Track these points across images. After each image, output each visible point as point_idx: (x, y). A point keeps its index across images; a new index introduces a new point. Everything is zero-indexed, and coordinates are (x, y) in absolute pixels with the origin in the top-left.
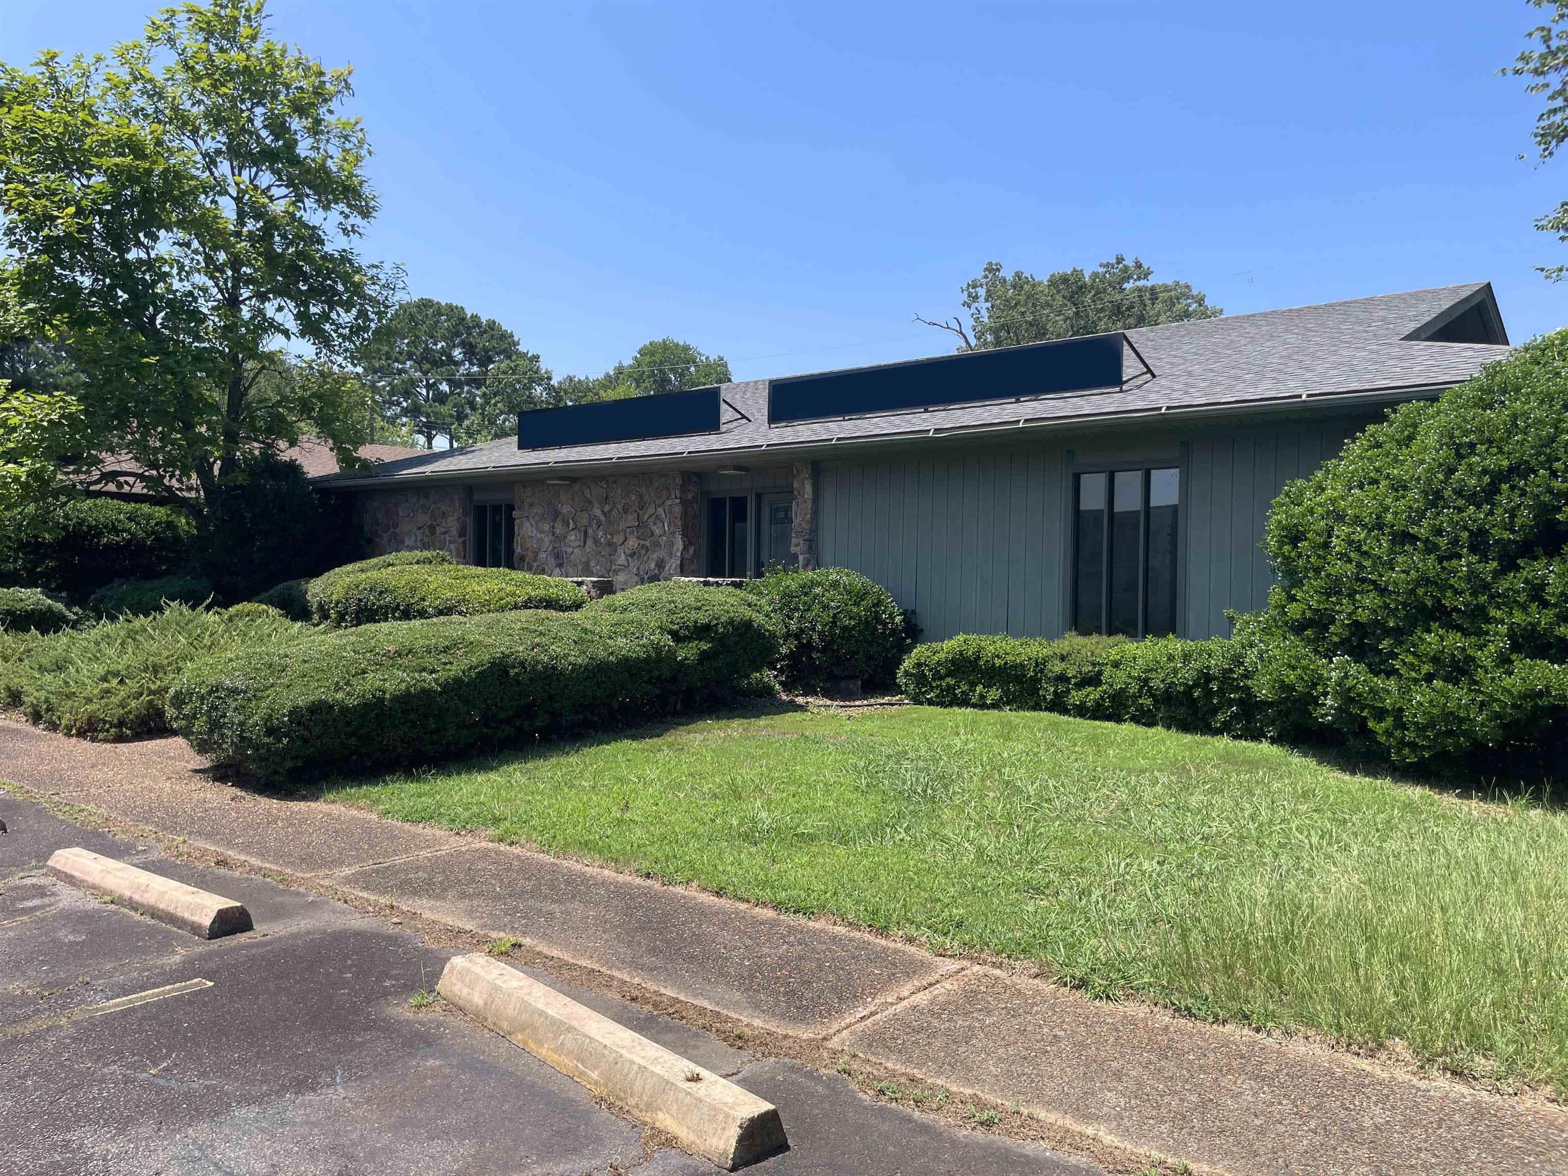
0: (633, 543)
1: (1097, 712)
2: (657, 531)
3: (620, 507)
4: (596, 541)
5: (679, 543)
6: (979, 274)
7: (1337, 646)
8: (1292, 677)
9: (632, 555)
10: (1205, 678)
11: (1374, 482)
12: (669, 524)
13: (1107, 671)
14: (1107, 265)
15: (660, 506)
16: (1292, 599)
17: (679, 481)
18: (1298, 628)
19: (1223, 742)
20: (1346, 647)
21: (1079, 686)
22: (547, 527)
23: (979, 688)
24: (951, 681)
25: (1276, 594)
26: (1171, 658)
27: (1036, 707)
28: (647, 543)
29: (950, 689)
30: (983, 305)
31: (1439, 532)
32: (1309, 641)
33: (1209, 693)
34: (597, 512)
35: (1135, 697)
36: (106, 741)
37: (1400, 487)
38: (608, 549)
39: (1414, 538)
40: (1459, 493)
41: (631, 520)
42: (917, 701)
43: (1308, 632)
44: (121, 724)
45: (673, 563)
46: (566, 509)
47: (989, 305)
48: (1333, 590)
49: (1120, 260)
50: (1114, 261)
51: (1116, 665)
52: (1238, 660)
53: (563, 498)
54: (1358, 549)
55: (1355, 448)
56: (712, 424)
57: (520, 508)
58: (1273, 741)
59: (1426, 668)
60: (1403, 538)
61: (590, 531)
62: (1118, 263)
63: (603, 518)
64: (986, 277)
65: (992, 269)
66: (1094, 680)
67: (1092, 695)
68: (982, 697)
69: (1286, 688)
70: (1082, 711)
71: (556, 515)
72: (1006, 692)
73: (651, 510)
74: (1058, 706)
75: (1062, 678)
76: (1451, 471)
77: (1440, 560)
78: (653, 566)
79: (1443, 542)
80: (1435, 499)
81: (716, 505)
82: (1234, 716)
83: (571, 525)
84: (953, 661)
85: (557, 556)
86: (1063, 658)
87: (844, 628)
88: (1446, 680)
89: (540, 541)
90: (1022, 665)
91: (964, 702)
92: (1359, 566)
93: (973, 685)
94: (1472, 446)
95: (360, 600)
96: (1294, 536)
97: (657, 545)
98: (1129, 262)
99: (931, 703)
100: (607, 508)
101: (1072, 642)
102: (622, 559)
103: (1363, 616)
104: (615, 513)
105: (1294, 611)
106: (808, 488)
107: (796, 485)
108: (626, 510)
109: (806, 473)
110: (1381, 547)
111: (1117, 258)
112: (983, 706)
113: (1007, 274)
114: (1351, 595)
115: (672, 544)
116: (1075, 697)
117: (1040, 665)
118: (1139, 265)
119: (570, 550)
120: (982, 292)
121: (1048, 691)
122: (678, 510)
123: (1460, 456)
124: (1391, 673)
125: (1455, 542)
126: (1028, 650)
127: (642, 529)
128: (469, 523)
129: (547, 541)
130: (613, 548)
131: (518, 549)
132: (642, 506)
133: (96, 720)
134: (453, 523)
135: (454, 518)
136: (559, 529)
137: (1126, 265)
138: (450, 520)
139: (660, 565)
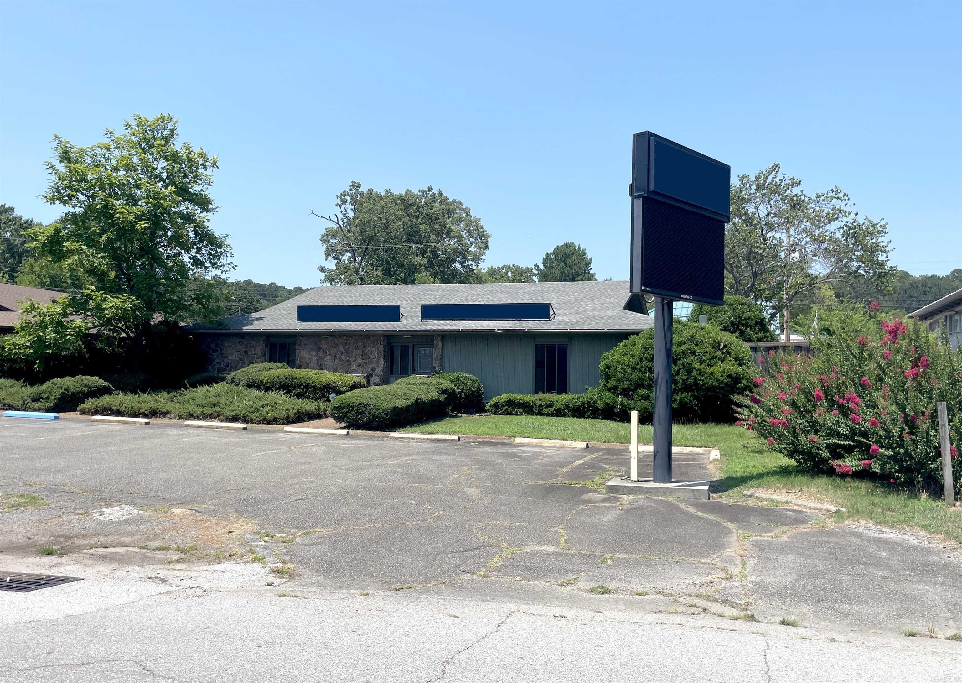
0: (359, 361)
1: (552, 415)
2: (372, 357)
3: (353, 347)
4: (341, 360)
5: (382, 361)
6: (347, 189)
7: (619, 394)
8: (608, 401)
9: (359, 366)
10: (583, 404)
11: (627, 354)
12: (378, 354)
13: (555, 403)
14: (423, 191)
15: (373, 347)
16: (608, 382)
17: (382, 338)
18: (609, 390)
19: (590, 420)
20: (621, 394)
21: (546, 408)
22: (314, 354)
23: (516, 409)
24: (507, 407)
25: (602, 382)
26: (574, 399)
27: (533, 415)
28: (367, 361)
29: (506, 410)
30: (349, 207)
31: (642, 367)
32: (612, 393)
33: (584, 408)
34: (342, 349)
35: (563, 410)
36: (280, 424)
37: (633, 356)
38: (347, 363)
39: (636, 369)
40: (646, 359)
41: (359, 352)
42: (495, 414)
43: (612, 391)
44: (283, 419)
45: (379, 370)
46: (325, 347)
47: (353, 207)
48: (619, 380)
49: (430, 189)
50: (427, 189)
51: (557, 401)
52: (592, 399)
53: (323, 341)
54: (624, 371)
55: (622, 344)
56: (398, 320)
57: (299, 345)
58: (602, 419)
59: (640, 398)
60: (634, 368)
61: (337, 356)
62: (429, 191)
63: (344, 351)
64: (351, 190)
65: (355, 186)
66: (551, 406)
67: (551, 410)
68: (517, 412)
69: (607, 404)
70: (548, 415)
71: (320, 349)
72: (524, 410)
73: (369, 349)
74: (540, 413)
75: (541, 406)
76: (644, 354)
77: (642, 374)
78: (370, 370)
79: (643, 369)
80: (641, 360)
81: (394, 347)
82: (591, 414)
83: (328, 353)
84: (507, 402)
85: (320, 365)
86: (540, 400)
87: (473, 392)
88: (644, 400)
89: (310, 359)
90: (529, 402)
91: (511, 414)
92: (624, 375)
93: (514, 408)
94: (648, 348)
95: (281, 382)
96: (608, 367)
97: (371, 362)
98: (435, 191)
99: (500, 414)
100: (347, 347)
101: (541, 395)
102: (354, 367)
103: (626, 386)
104: (351, 349)
105: (609, 386)
106: (440, 344)
107: (434, 343)
108: (356, 348)
109: (440, 339)
110: (629, 370)
111: (429, 188)
112: (516, 415)
113: (364, 189)
114: (623, 382)
115: (378, 362)
116: (546, 411)
117: (534, 402)
118: (441, 194)
119: (326, 363)
120: (348, 199)
121: (536, 410)
122: (382, 349)
123: (646, 350)
124: (633, 399)
125: (645, 370)
126: (529, 398)
127: (364, 356)
128: (268, 350)
129: (315, 359)
130: (349, 363)
131: (298, 362)
132: (364, 347)
133: (275, 418)
134: (259, 350)
135: (260, 348)
136: (321, 354)
137: (434, 194)
138: (257, 349)
139: (373, 370)
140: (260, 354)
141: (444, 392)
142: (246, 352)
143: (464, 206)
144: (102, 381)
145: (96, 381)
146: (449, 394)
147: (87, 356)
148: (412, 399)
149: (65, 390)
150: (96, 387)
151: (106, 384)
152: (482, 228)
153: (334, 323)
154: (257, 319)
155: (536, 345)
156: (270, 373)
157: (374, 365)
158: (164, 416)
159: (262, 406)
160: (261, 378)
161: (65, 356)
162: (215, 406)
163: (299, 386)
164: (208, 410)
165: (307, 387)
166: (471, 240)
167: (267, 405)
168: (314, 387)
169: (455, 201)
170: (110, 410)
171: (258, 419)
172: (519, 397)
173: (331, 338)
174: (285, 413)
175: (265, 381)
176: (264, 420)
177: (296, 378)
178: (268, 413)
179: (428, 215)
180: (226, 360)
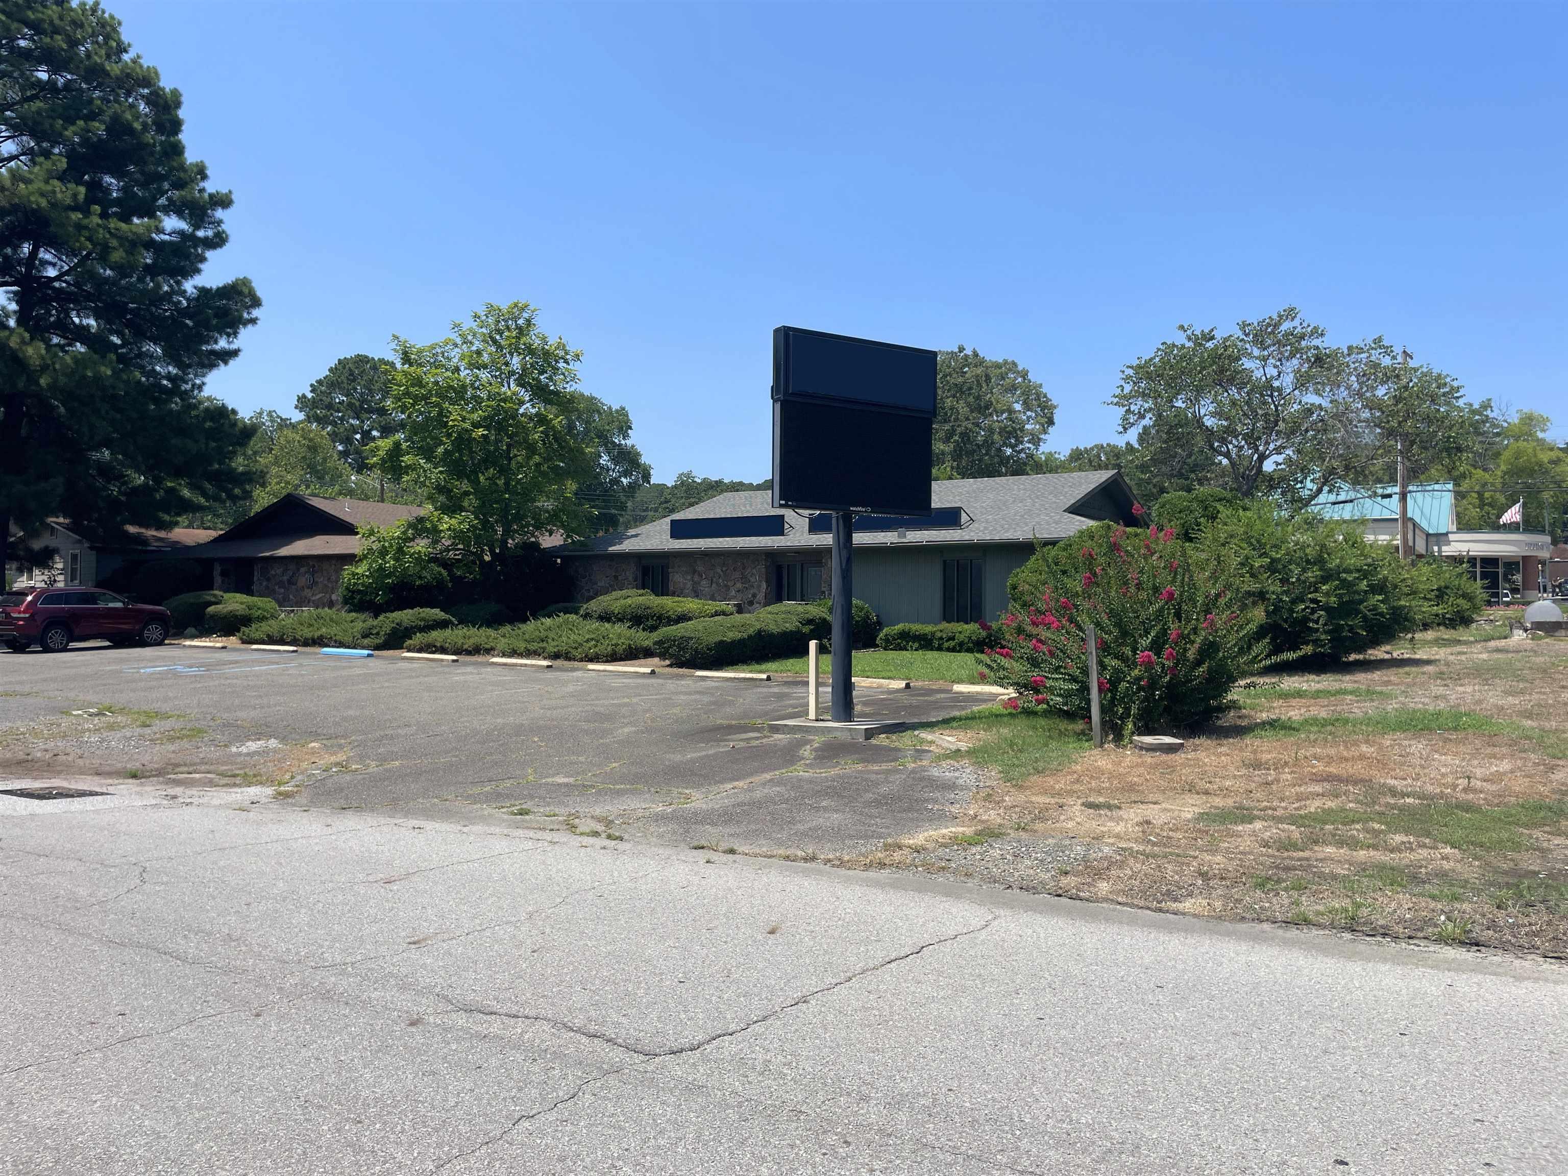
0: (739, 585)
1: (954, 650)
2: (752, 580)
3: (732, 569)
4: (717, 584)
5: (764, 585)
9: (738, 591)
12: (759, 577)
13: (957, 635)
15: (754, 569)
17: (764, 557)
21: (947, 641)
22: (689, 577)
23: (910, 643)
24: (899, 641)
26: (978, 629)
27: (932, 650)
28: (747, 585)
29: (899, 644)
33: (990, 640)
34: (719, 571)
35: (967, 644)
36: (602, 662)
41: (737, 575)
42: (885, 649)
44: (605, 656)
45: (761, 596)
46: (700, 568)
49: (961, 349)
50: (957, 350)
51: (960, 633)
53: (698, 563)
55: (1034, 558)
56: (781, 533)
57: (672, 568)
61: (714, 580)
62: (960, 352)
63: (722, 573)
66: (953, 638)
67: (952, 644)
68: (911, 646)
70: (949, 650)
71: (694, 571)
72: (920, 645)
73: (749, 570)
74: (940, 649)
75: (941, 638)
78: (750, 596)
81: (779, 568)
83: (704, 577)
84: (899, 633)
85: (695, 592)
86: (941, 631)
89: (685, 584)
90: (926, 634)
91: (904, 649)
93: (908, 642)
95: (634, 612)
97: (752, 586)
98: (968, 352)
99: (891, 649)
100: (724, 569)
101: (944, 625)
102: (733, 593)
104: (729, 571)
108: (735, 570)
111: (959, 348)
112: (912, 650)
115: (759, 586)
116: (946, 645)
117: (933, 634)
118: (976, 354)
121: (936, 643)
122: (763, 570)
126: (928, 629)
127: (744, 579)
128: (640, 575)
129: (689, 585)
130: (727, 588)
131: (671, 588)
132: (744, 569)
133: (598, 655)
134: (630, 575)
135: (630, 572)
136: (696, 578)
137: (966, 355)
138: (627, 573)
139: (754, 596)
140: (631, 578)
141: (810, 622)
142: (616, 577)
143: (1020, 368)
144: (443, 613)
145: (436, 613)
146: (817, 625)
147: (450, 585)
148: (751, 631)
149: (397, 624)
150: (435, 620)
151: (447, 617)
152: (1045, 396)
153: (710, 540)
154: (633, 536)
155: (945, 562)
156: (629, 601)
157: (755, 591)
158: (488, 653)
159: (587, 641)
160: (613, 608)
161: (420, 586)
162: (543, 641)
163: (653, 617)
164: (534, 646)
165: (660, 618)
166: (1029, 413)
167: (592, 639)
168: (668, 617)
169: (1006, 362)
170: (435, 646)
171: (579, 656)
172: (916, 628)
173: (707, 558)
174: (609, 649)
175: (616, 612)
176: (586, 656)
177: (648, 608)
178: (590, 649)
179: (956, 385)
180: (595, 586)
